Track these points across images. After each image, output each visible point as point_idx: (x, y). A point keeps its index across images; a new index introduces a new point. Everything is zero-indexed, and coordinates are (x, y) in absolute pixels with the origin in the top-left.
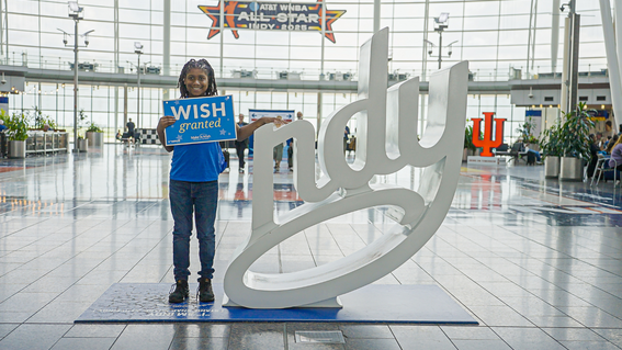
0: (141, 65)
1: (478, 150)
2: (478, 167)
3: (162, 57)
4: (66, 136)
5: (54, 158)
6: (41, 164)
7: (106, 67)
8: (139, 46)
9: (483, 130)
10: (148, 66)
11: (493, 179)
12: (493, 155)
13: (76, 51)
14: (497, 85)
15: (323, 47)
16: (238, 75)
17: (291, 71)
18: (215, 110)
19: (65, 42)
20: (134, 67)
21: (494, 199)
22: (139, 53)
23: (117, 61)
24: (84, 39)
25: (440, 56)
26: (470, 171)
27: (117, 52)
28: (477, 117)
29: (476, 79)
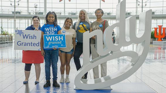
0: (37, 11)
1: (156, 39)
2: (157, 45)
3: (44, 9)
4: (12, 37)
5: (8, 44)
6: (4, 47)
7: (24, 12)
8: (35, 5)
9: (158, 32)
10: (39, 12)
11: (162, 49)
12: (162, 41)
13: (15, 7)
14: (163, 16)
15: (100, 3)
16: (70, 14)
17: (89, 12)
18: (60, 38)
19: (11, 4)
20: (34, 12)
21: (163, 56)
22: (36, 7)
23: (28, 10)
24: (18, 3)
25: (142, 6)
26: (154, 46)
27: (28, 7)
28: (156, 27)
29: (155, 14)
